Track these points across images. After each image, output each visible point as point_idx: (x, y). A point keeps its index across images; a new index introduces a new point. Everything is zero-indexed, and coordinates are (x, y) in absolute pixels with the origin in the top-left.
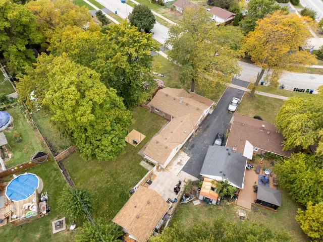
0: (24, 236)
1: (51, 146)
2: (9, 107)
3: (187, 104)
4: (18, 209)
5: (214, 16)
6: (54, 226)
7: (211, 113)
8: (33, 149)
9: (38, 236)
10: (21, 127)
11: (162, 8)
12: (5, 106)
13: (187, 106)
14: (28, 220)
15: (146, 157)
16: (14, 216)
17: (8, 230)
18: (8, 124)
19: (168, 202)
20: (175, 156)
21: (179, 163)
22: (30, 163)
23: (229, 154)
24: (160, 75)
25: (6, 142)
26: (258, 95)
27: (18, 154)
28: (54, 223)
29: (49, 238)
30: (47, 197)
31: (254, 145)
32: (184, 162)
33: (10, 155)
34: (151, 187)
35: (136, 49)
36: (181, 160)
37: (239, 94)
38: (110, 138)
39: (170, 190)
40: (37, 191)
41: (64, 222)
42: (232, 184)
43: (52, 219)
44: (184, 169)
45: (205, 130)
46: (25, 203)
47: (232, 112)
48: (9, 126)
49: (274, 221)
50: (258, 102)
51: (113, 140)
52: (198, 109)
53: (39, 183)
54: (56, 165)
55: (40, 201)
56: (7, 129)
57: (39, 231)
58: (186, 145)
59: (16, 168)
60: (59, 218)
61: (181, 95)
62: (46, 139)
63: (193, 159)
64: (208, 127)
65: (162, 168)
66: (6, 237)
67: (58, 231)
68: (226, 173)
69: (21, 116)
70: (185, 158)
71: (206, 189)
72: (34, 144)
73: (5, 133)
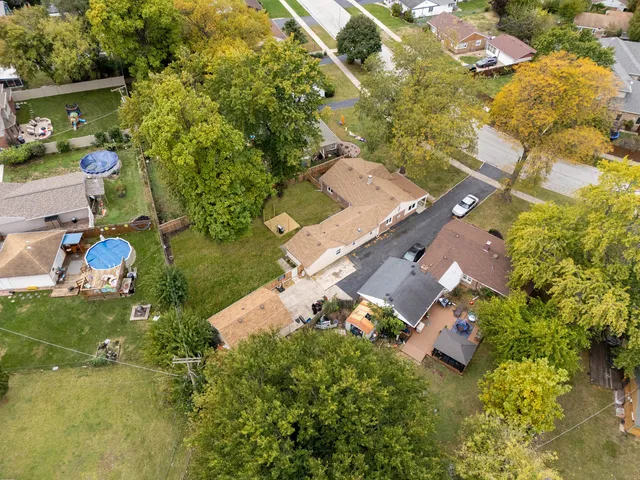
0: (94, 315)
1: (159, 211)
2: (120, 148)
3: (378, 189)
4: (95, 278)
5: (497, 51)
6: (133, 311)
7: (419, 211)
8: (136, 210)
9: (111, 318)
10: (129, 178)
11: (408, 28)
12: (115, 144)
13: (377, 192)
14: (103, 295)
15: (289, 254)
16: (88, 286)
17: (77, 302)
18: (112, 170)
19: (297, 321)
20: (334, 263)
21: (336, 274)
22: (126, 226)
23: (413, 273)
24: (359, 138)
25: (103, 193)
26: (518, 198)
27: (115, 213)
28: (134, 308)
29: (123, 324)
30: (135, 275)
31: (465, 271)
32: (344, 275)
33: (104, 211)
34: (281, 295)
35: (293, 83)
36: (341, 271)
37: (482, 191)
38: (227, 203)
39: (307, 307)
40: (124, 262)
41: (148, 311)
42: (400, 317)
43: (134, 303)
44: (339, 284)
45: (397, 236)
46: (105, 273)
47: (458, 217)
48: (114, 173)
49: (451, 387)
50: (512, 210)
51: (232, 209)
52: (392, 199)
53: (130, 254)
54: (158, 237)
55: (125, 277)
56: (110, 177)
57: (113, 313)
58: (357, 251)
59: (106, 228)
60: (143, 304)
61: (374, 172)
62: (156, 201)
63: (360, 273)
64: (405, 232)
65: (306, 275)
66: (73, 309)
67: (137, 319)
68: (395, 299)
69: (134, 162)
70: (348, 269)
71: (359, 315)
72: (139, 204)
73: (104, 181)
